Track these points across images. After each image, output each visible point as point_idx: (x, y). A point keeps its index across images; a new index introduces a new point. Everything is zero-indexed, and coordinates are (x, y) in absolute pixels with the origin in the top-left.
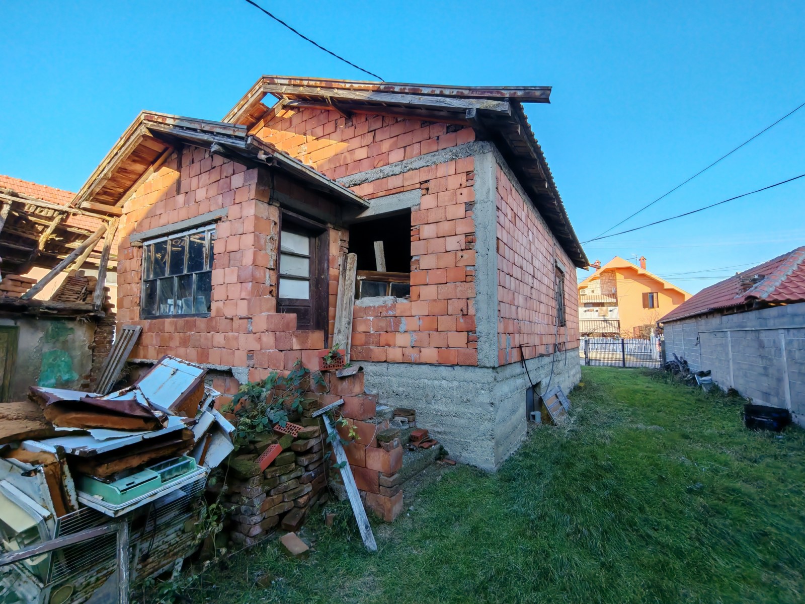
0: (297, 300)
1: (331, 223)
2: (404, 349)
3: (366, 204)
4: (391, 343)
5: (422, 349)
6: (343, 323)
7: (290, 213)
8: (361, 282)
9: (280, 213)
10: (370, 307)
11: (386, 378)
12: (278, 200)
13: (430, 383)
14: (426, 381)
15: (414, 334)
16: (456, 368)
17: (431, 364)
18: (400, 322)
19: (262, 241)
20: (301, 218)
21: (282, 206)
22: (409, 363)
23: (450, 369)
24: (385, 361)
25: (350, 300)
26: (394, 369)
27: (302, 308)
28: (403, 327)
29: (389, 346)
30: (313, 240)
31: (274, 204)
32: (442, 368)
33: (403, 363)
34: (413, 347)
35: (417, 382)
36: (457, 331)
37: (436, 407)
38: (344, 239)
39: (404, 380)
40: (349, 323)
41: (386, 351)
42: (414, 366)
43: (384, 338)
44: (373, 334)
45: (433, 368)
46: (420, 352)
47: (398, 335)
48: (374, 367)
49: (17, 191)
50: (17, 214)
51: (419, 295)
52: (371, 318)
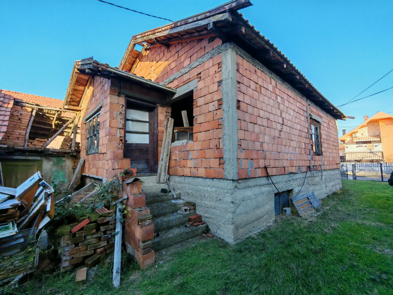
0: (141, 144)
1: (159, 104)
2: (191, 169)
3: (174, 91)
4: (185, 166)
5: (198, 169)
6: (164, 155)
7: (132, 100)
8: (176, 133)
9: (125, 100)
10: (177, 146)
11: (184, 185)
12: (124, 94)
13: (202, 188)
14: (201, 187)
15: (195, 160)
16: (214, 180)
17: (203, 178)
18: (189, 154)
19: (115, 115)
20: (139, 102)
21: (127, 96)
22: (193, 177)
23: (211, 180)
24: (183, 176)
25: (168, 143)
26: (187, 179)
27: (144, 148)
28: (190, 157)
29: (185, 167)
30: (151, 113)
31: (121, 96)
32: (208, 180)
33: (191, 177)
34: (195, 168)
35: (197, 187)
36: (214, 158)
37: (205, 202)
38: (168, 111)
39: (191, 186)
40: (167, 155)
41: (183, 170)
42: (196, 178)
43: (183, 162)
44: (178, 161)
45: (204, 179)
46: (198, 170)
47: (188, 161)
48: (179, 179)
49: (39, 104)
50: (41, 113)
51: (197, 138)
52: (177, 152)
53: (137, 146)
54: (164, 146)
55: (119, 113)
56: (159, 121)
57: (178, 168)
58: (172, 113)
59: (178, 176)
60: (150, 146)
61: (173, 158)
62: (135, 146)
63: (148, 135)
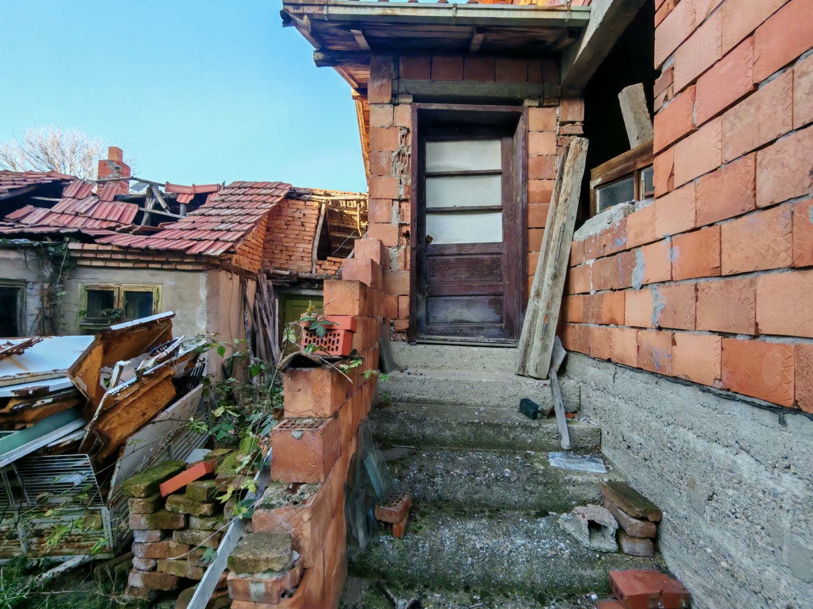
0: (473, 245)
1: (530, 97)
2: (640, 332)
4: (619, 318)
5: (678, 336)
6: (546, 277)
7: (434, 106)
8: (598, 192)
9: (413, 112)
10: (590, 237)
11: (612, 399)
12: (409, 94)
13: (700, 445)
14: (691, 436)
15: (662, 289)
16: (790, 419)
17: (703, 388)
18: (632, 263)
19: (384, 162)
21: (417, 99)
22: (653, 373)
24: (609, 360)
26: (625, 376)
27: (486, 257)
28: (638, 276)
29: (617, 324)
30: (508, 141)
31: (400, 101)
32: (736, 408)
33: (639, 370)
34: (660, 328)
35: (669, 430)
36: (793, 268)
38: (570, 119)
39: (642, 415)
41: (609, 337)
42: (664, 384)
43: (608, 304)
44: (593, 297)
45: (710, 399)
46: (674, 343)
47: (629, 293)
48: (596, 369)
51: (672, 175)
52: (591, 262)
53: (463, 252)
54: (548, 243)
55: (395, 153)
56: (530, 161)
57: (592, 326)
58: (586, 124)
59: (594, 359)
60: (504, 251)
61: (578, 286)
62: (455, 252)
63: (498, 217)
